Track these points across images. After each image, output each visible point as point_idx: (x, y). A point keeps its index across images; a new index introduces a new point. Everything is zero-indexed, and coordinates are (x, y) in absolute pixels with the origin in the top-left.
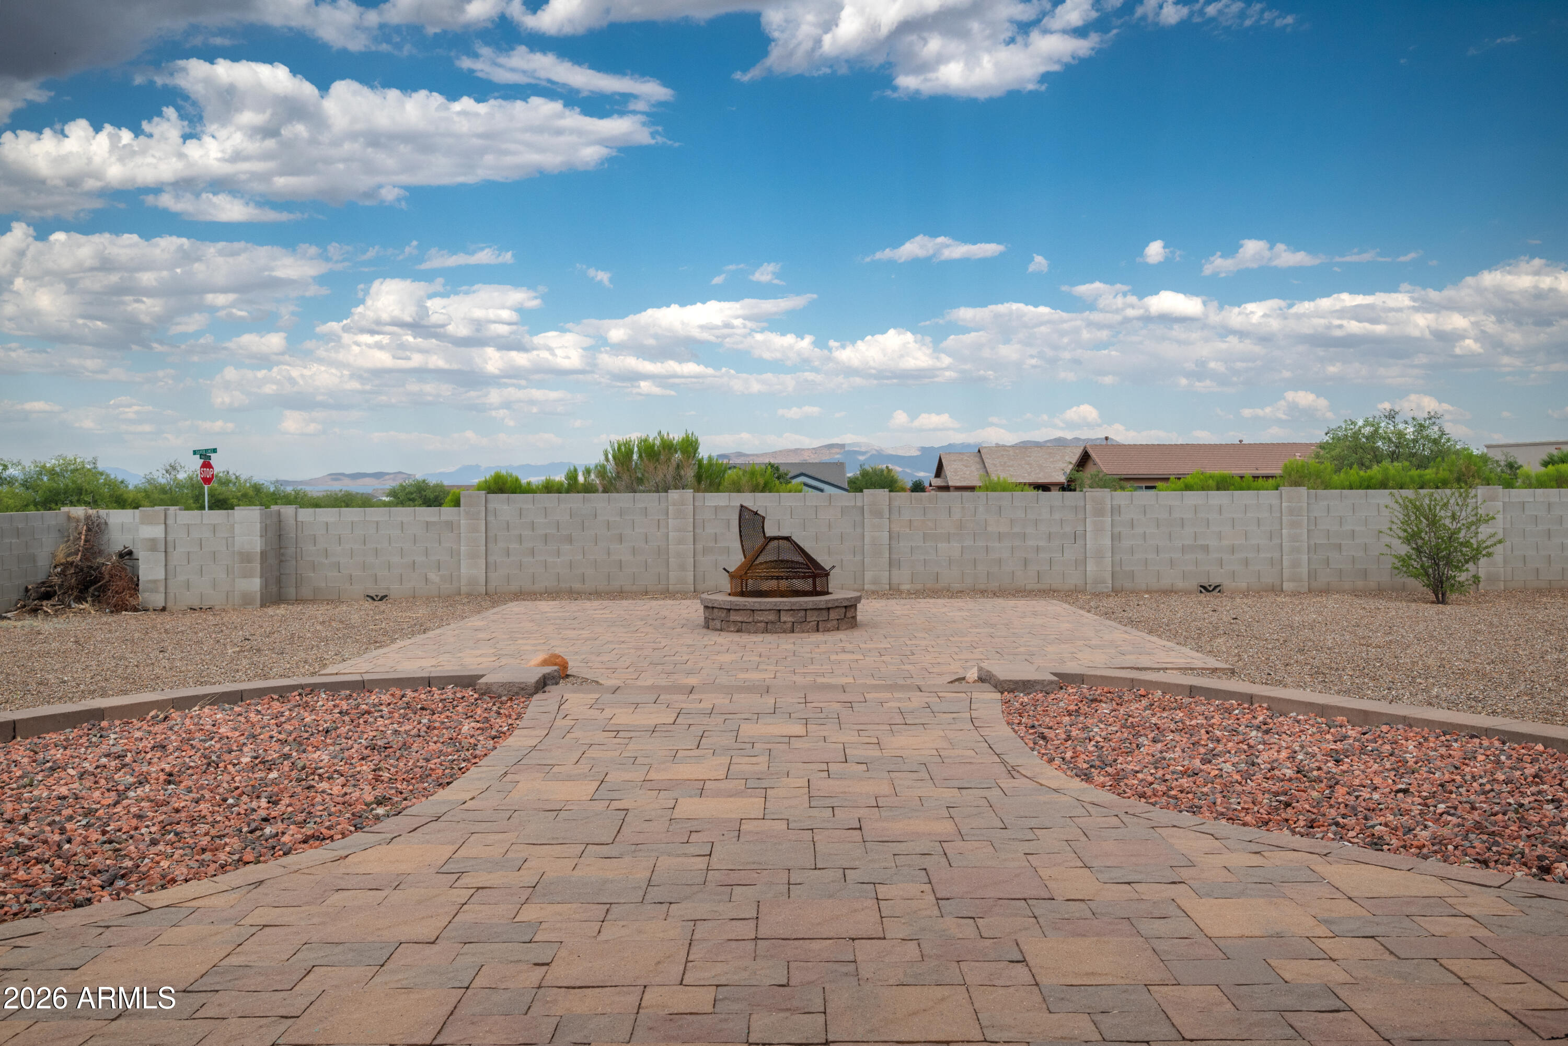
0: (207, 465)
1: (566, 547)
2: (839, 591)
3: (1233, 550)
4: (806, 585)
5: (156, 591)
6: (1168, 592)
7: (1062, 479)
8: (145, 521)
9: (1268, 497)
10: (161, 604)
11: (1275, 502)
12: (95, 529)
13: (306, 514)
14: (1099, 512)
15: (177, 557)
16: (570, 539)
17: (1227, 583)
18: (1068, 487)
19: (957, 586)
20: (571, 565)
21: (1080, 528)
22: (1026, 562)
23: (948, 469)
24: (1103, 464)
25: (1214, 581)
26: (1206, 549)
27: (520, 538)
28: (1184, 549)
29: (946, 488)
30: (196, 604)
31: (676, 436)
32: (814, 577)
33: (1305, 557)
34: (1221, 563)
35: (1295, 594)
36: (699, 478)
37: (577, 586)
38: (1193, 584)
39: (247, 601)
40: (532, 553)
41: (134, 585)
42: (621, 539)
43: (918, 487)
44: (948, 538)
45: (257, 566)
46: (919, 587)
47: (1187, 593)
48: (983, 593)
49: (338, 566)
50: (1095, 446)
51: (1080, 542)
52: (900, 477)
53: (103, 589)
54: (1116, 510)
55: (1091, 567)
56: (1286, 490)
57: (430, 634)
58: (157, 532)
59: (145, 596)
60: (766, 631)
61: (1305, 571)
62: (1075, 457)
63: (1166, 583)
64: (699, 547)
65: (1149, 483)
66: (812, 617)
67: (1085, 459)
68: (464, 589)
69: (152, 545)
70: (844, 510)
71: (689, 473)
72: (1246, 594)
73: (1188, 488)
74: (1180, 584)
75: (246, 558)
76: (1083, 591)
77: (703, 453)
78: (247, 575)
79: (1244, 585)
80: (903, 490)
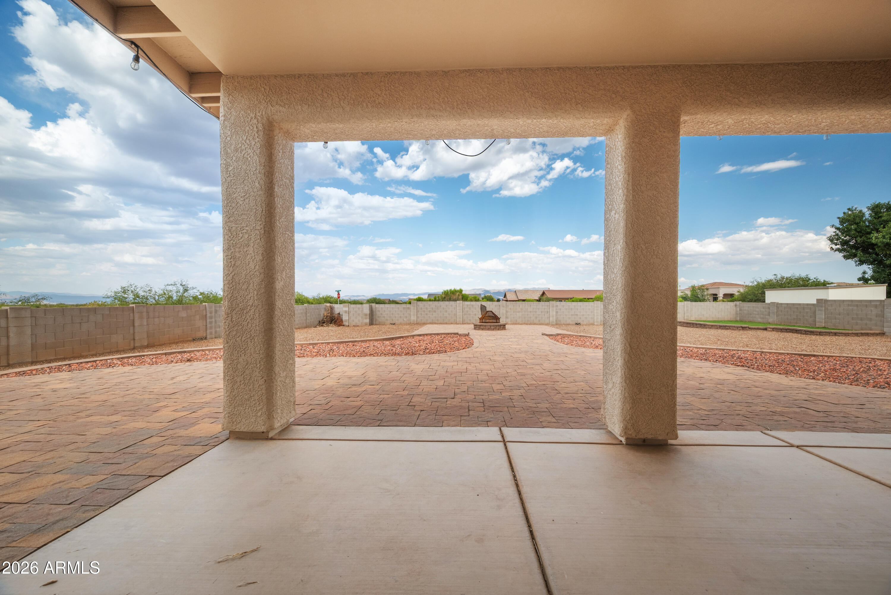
0: (339, 294)
1: (434, 313)
2: (502, 321)
3: (583, 315)
4: (494, 321)
5: (346, 322)
6: (569, 324)
7: (538, 299)
8: (344, 307)
9: (591, 304)
10: (348, 325)
11: (593, 305)
12: (332, 308)
13: (377, 306)
14: (553, 307)
15: (351, 315)
16: (435, 312)
17: (581, 323)
18: (539, 300)
19: (521, 323)
20: (435, 317)
21: (548, 310)
22: (536, 318)
23: (507, 296)
24: (549, 295)
25: (579, 322)
26: (577, 315)
27: (424, 311)
28: (572, 315)
29: (507, 301)
30: (355, 325)
31: (458, 288)
32: (497, 319)
33: (599, 317)
34: (580, 318)
35: (597, 325)
36: (462, 298)
37: (437, 322)
38: (574, 323)
39: (366, 324)
40: (427, 314)
41: (342, 321)
42: (446, 311)
43: (498, 300)
44: (519, 312)
45: (368, 317)
46: (512, 323)
47: (573, 325)
48: (527, 324)
49: (384, 317)
50: (546, 290)
51: (549, 313)
52: (494, 297)
53: (336, 321)
54: (557, 306)
55: (551, 319)
56: (595, 302)
57: (419, 330)
58: (347, 309)
59: (344, 323)
60: (488, 330)
61: (599, 320)
62: (541, 293)
63: (568, 322)
64: (464, 313)
65: (560, 300)
66: (497, 327)
67: (544, 293)
68: (412, 322)
69: (346, 312)
70: (496, 306)
71: (460, 297)
72: (586, 325)
73: (573, 301)
74: (571, 323)
75: (366, 315)
76: (549, 324)
77: (464, 292)
78: (366, 319)
79: (585, 323)
80: (495, 301)
